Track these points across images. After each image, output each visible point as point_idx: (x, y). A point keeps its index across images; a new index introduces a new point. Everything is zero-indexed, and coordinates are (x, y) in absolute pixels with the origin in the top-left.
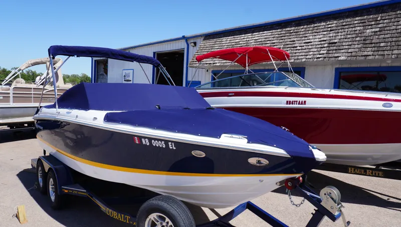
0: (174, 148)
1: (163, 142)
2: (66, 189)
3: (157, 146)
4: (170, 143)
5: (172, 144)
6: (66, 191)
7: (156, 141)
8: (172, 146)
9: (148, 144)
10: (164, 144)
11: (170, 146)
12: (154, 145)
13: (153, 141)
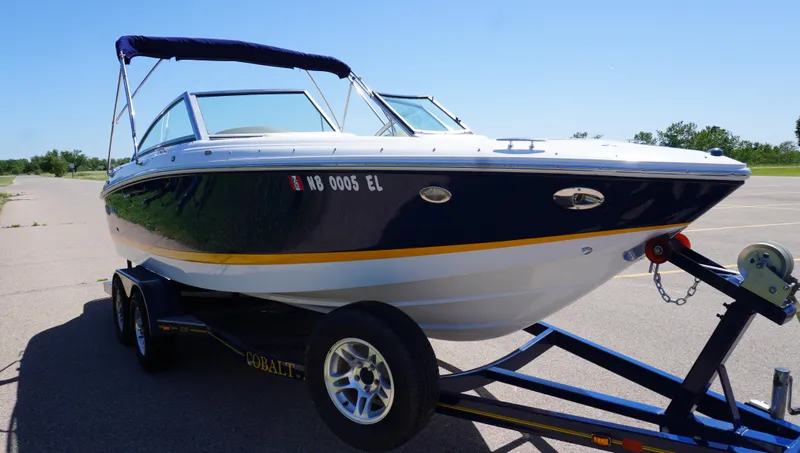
0: (380, 189)
1: (353, 177)
2: (166, 324)
3: (342, 188)
4: (369, 178)
5: (373, 180)
6: (165, 328)
7: (338, 178)
8: (373, 185)
9: (321, 189)
10: (354, 182)
11: (370, 183)
12: (335, 188)
13: (331, 178)
